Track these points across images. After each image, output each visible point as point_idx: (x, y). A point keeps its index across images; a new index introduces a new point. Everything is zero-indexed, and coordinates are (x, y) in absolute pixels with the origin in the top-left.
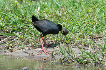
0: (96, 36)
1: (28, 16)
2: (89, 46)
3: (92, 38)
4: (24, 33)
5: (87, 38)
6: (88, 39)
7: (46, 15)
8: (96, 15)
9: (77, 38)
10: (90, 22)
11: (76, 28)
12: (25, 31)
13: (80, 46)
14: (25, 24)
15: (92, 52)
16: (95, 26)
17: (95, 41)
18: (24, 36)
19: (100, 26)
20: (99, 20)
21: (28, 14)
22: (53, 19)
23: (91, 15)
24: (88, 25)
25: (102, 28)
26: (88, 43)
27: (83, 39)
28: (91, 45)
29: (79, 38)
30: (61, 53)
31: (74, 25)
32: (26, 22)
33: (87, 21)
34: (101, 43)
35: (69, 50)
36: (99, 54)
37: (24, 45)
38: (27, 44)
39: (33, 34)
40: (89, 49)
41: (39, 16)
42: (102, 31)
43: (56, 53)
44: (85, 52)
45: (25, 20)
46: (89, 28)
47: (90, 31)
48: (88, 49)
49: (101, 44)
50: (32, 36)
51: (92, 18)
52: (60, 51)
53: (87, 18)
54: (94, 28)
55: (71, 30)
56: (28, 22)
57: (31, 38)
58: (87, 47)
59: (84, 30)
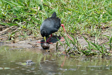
0: (104, 26)
1: (31, 5)
2: (96, 37)
3: (99, 28)
4: (27, 23)
5: (93, 28)
6: (95, 29)
7: (50, 3)
8: (103, 4)
9: (83, 28)
10: (97, 11)
11: (82, 18)
12: (28, 21)
13: (86, 37)
14: (28, 13)
15: (99, 43)
16: (102, 15)
17: (102, 31)
18: (27, 26)
19: (107, 15)
20: (107, 9)
21: (31, 3)
22: (58, 8)
23: (97, 4)
24: (95, 14)
25: (110, 17)
26: (95, 34)
27: (89, 29)
28: (97, 35)
29: (86, 28)
30: (66, 44)
31: (79, 14)
32: (30, 11)
33: (93, 10)
34: (109, 33)
35: (74, 41)
36: (106, 45)
37: (27, 35)
38: (30, 35)
39: (37, 24)
40: (96, 39)
41: (43, 5)
42: (109, 20)
43: (61, 44)
44: (91, 43)
45: (28, 9)
46: (95, 17)
47: (97, 20)
48: (94, 40)
49: (108, 35)
50: (35, 25)
51: (99, 6)
52: (65, 42)
53: (93, 7)
54: (101, 18)
55: (77, 20)
56: (31, 11)
57: (34, 28)
58: (94, 38)
59: (90, 19)
